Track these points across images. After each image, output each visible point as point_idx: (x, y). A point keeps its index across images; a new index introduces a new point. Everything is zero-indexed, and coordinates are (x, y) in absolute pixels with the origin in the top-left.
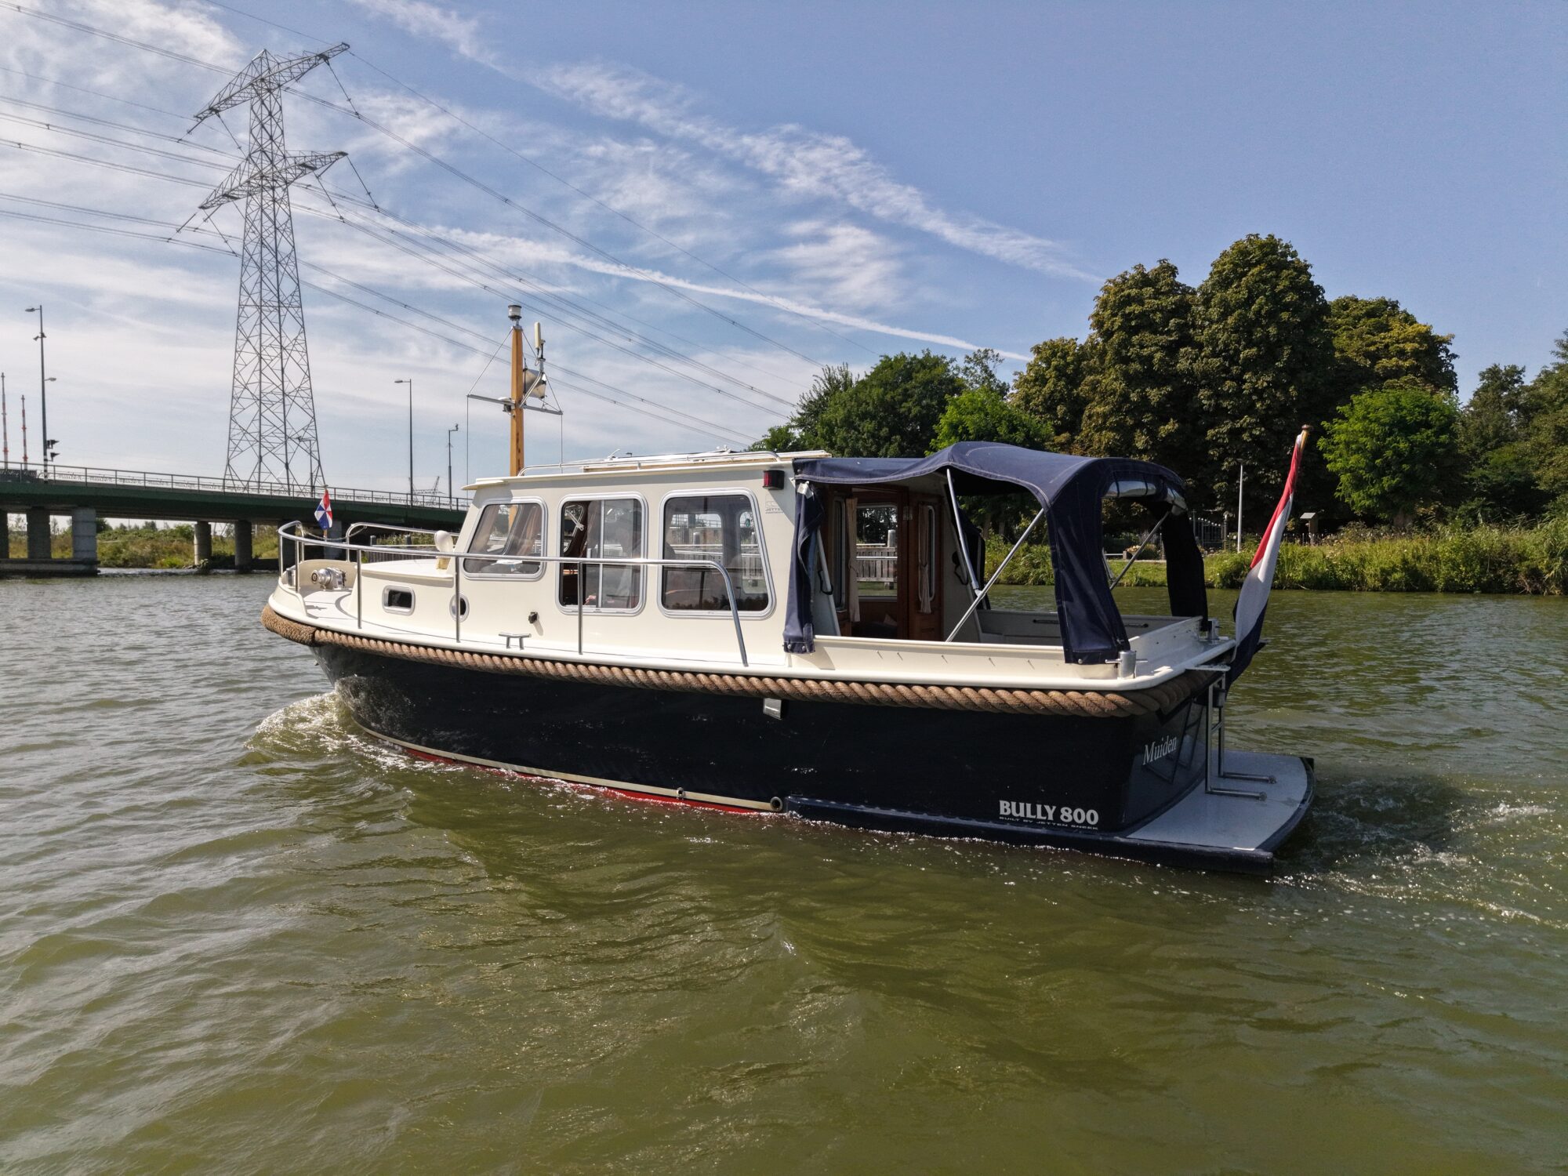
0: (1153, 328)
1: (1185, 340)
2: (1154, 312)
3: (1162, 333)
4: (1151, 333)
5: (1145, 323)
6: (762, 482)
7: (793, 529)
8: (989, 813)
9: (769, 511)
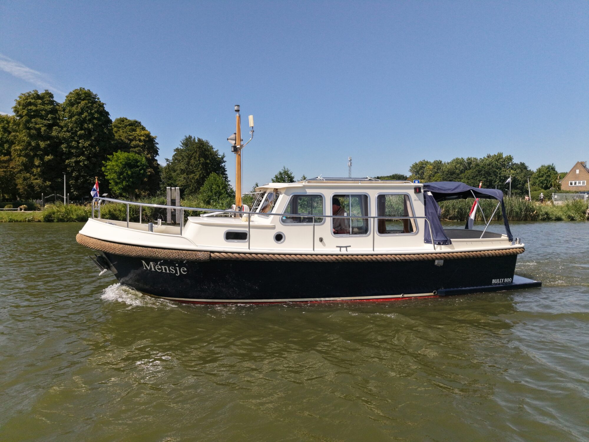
0: (42, 117)
1: (55, 124)
2: (42, 110)
3: (45, 120)
4: (41, 119)
5: (37, 114)
6: (413, 191)
7: (424, 206)
8: (491, 283)
9: (415, 200)
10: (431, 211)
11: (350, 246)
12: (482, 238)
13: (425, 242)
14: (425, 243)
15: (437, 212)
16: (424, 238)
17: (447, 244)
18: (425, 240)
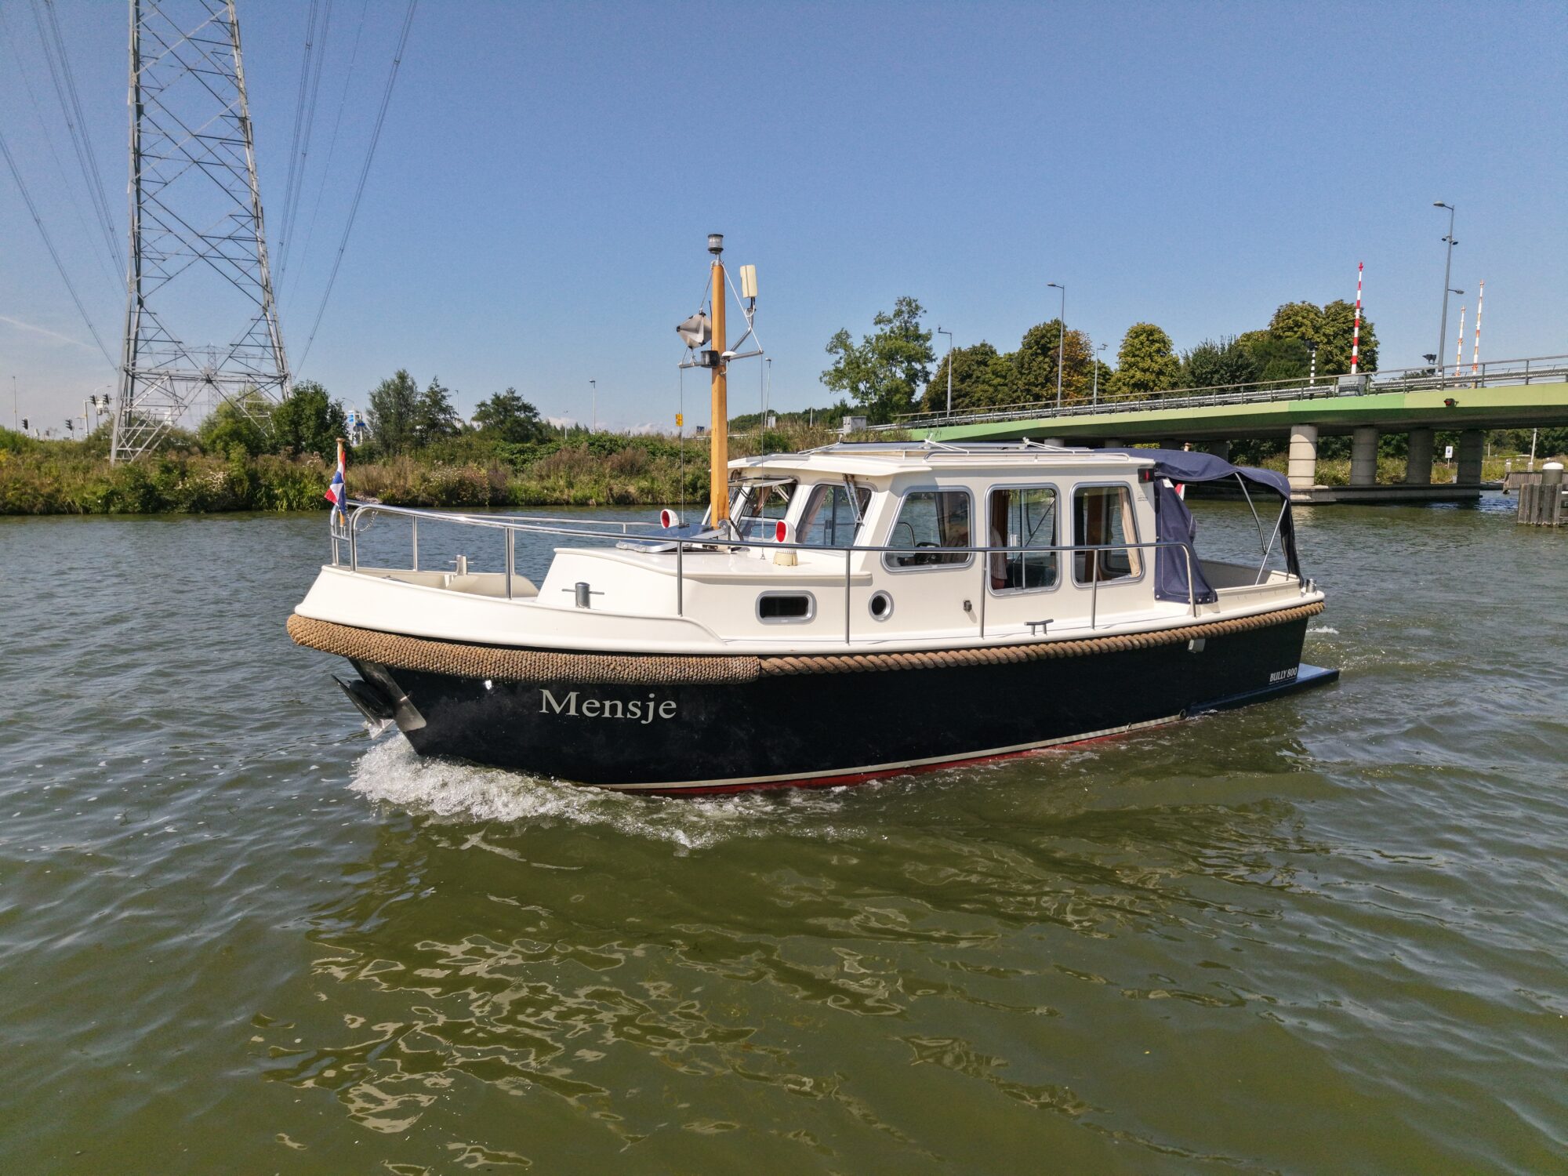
6: (1136, 476)
7: (1154, 514)
8: (1266, 682)
9: (1140, 499)
10: (1173, 525)
11: (1051, 621)
12: (1259, 583)
13: (1158, 596)
14: (1157, 599)
15: (1187, 527)
16: (1153, 589)
17: (1209, 602)
18: (1156, 592)
